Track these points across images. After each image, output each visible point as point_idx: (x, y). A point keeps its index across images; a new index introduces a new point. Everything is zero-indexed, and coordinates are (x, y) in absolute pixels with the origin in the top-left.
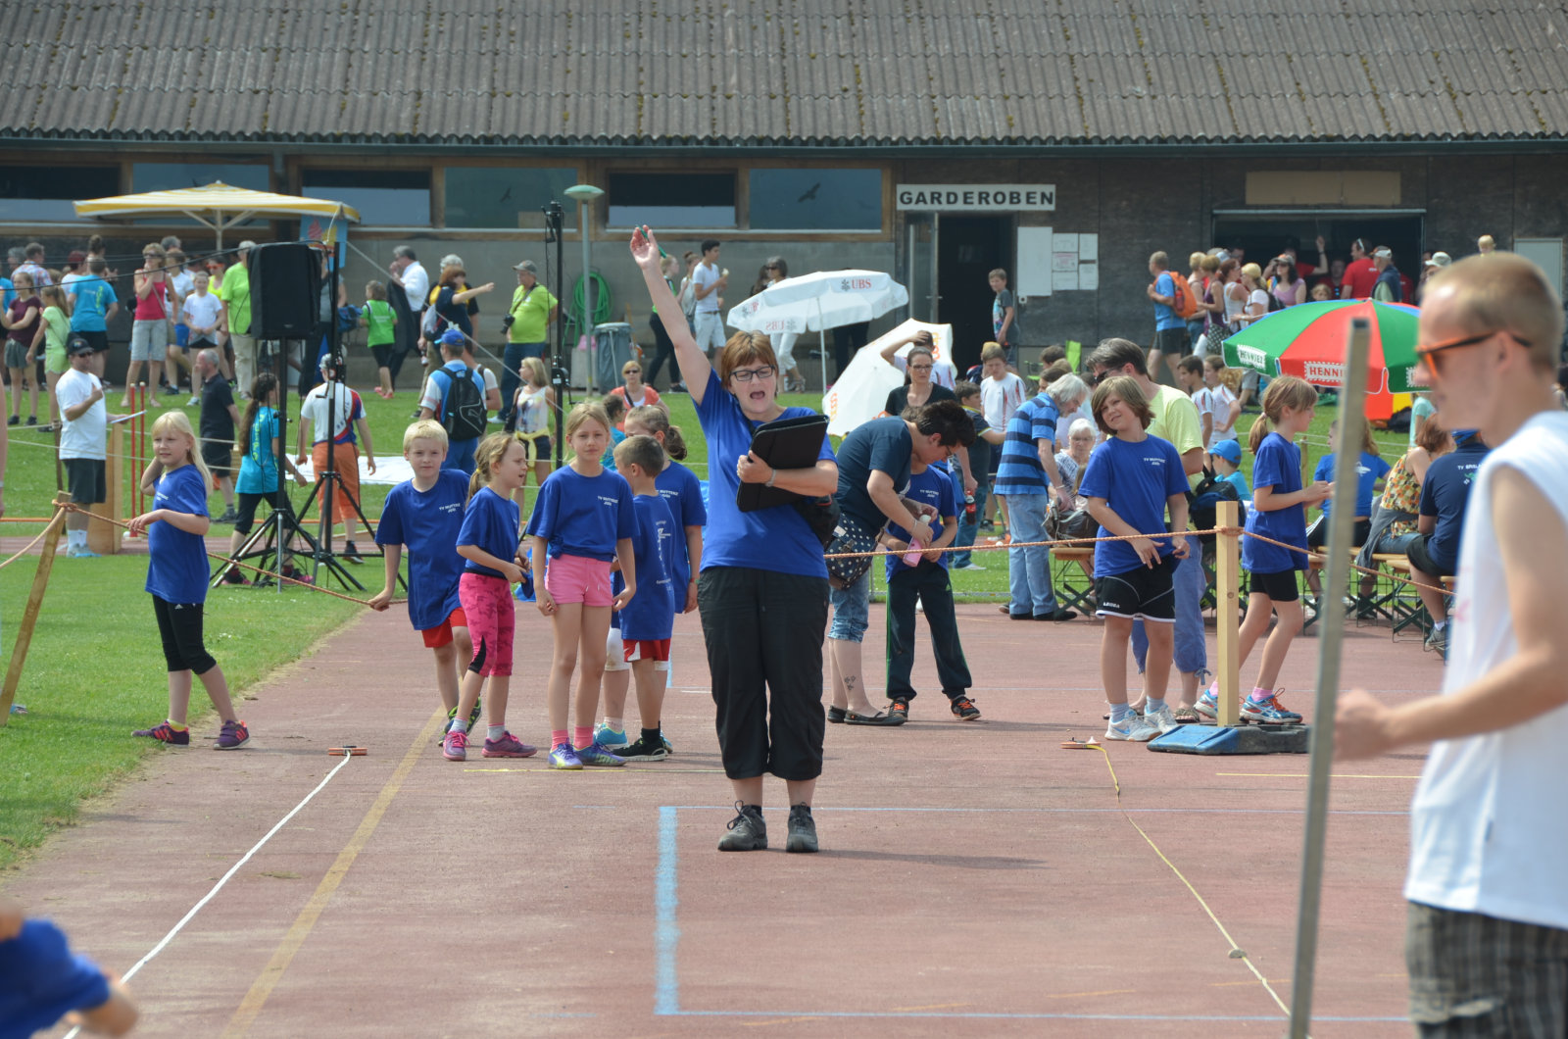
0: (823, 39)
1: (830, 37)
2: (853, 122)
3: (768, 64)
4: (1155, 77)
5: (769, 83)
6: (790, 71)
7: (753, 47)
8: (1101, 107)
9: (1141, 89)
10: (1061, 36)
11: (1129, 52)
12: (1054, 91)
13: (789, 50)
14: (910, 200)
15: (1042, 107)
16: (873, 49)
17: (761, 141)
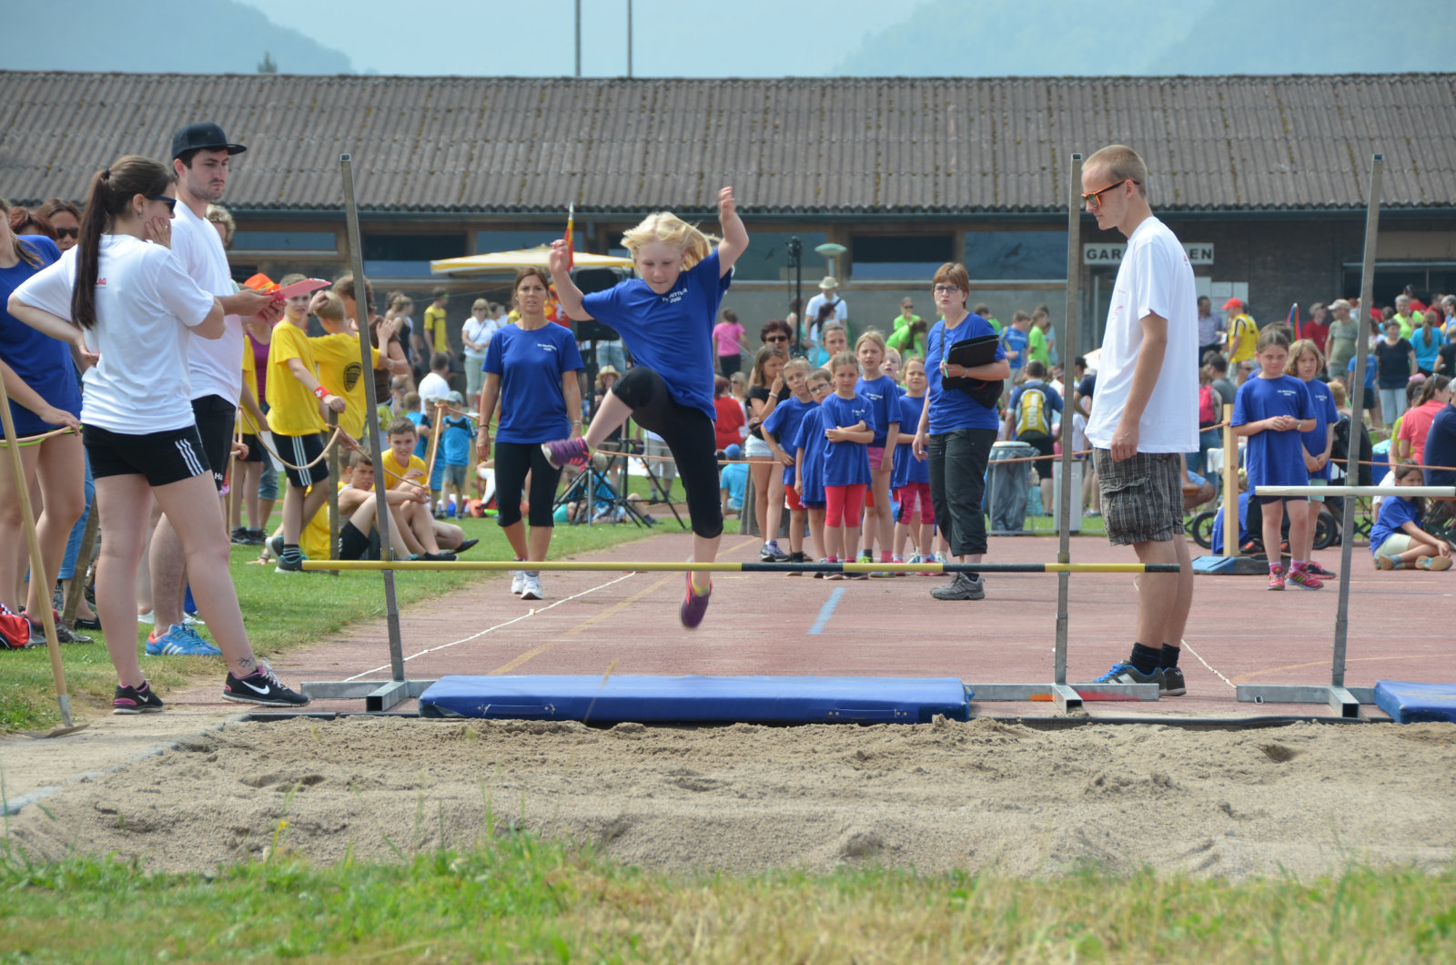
0: (1027, 129)
1: (1033, 127)
2: (1049, 194)
3: (981, 148)
4: (1296, 156)
5: (982, 164)
6: (1000, 155)
7: (970, 135)
8: (1252, 179)
9: (1285, 166)
10: (1221, 125)
11: (1277, 137)
12: (1214, 168)
13: (999, 137)
14: (1095, 257)
15: (1204, 180)
16: (1067, 136)
17: (974, 209)
